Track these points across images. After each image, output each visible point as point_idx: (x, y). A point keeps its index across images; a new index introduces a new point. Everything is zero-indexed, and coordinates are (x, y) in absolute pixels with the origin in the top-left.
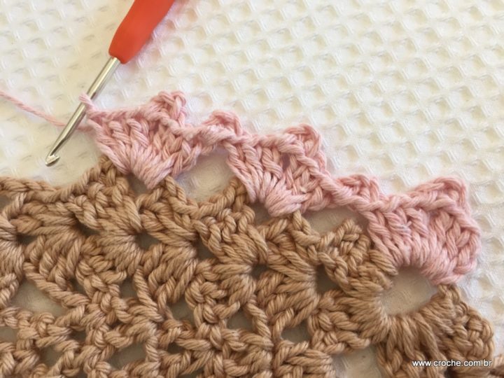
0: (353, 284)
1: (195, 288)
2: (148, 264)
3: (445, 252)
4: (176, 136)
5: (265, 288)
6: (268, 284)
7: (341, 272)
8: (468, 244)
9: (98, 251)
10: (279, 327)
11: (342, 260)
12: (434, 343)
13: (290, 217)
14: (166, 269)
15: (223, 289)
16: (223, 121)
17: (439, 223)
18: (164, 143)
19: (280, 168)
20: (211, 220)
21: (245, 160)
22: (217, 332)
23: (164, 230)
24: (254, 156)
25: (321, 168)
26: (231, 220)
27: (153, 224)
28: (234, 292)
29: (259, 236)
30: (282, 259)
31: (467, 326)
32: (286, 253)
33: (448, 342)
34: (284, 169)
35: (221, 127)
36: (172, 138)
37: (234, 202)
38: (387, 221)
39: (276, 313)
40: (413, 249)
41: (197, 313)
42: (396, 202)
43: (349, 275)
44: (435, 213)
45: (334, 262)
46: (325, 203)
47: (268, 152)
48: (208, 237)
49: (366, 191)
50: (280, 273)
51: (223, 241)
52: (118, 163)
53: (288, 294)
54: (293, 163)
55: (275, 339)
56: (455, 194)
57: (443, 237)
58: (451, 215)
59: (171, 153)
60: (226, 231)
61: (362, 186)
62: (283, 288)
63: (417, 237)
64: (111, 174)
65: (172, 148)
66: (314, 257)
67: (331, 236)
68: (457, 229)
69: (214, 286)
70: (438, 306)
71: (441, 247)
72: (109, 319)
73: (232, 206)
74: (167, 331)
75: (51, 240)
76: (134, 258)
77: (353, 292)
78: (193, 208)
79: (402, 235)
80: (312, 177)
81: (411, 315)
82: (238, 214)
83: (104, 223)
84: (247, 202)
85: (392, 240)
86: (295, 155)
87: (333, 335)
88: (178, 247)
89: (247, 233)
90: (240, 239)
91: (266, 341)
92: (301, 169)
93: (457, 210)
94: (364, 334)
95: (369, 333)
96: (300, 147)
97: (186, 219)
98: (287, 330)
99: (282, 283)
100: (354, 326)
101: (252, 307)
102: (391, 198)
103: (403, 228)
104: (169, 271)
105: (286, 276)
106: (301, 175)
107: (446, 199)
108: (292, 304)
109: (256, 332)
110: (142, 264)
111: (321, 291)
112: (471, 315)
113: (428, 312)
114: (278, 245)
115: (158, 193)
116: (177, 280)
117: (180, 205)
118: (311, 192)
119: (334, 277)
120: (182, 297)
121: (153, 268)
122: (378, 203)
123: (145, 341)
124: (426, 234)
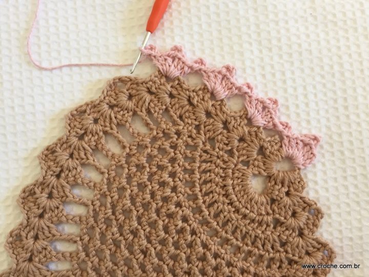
1: (220, 137)
2: (207, 123)
3: (303, 158)
4: (231, 84)
6: (242, 145)
7: (268, 150)
8: (311, 158)
9: (193, 112)
10: (240, 159)
11: (270, 147)
12: (286, 183)
13: (259, 128)
14: (212, 127)
15: (228, 141)
16: (249, 87)
17: (305, 148)
18: (226, 85)
19: (261, 110)
20: (232, 118)
21: (250, 103)
22: (221, 153)
23: (217, 115)
24: (254, 103)
25: (275, 116)
26: (239, 121)
27: (214, 112)
28: (231, 143)
29: (246, 129)
30: (250, 139)
31: (299, 182)
32: (252, 138)
33: (291, 184)
34: (263, 111)
35: (247, 88)
36: (230, 84)
37: (242, 116)
38: (289, 141)
39: (241, 155)
40: (293, 153)
41: (217, 145)
42: (295, 136)
43: (270, 152)
44: (305, 145)
46: (272, 127)
47: (259, 103)
48: (230, 123)
49: (287, 129)
51: (234, 126)
52: (209, 88)
53: (248, 151)
54: (267, 110)
55: (238, 162)
56: (316, 142)
57: (304, 153)
58: (311, 148)
59: (228, 89)
60: (236, 124)
61: (286, 127)
62: (247, 148)
63: (296, 150)
64: (206, 91)
65: (229, 88)
66: (261, 143)
67: (269, 139)
68: (310, 153)
69: (226, 139)
70: (292, 173)
71: (302, 156)
72: (189, 134)
73: (241, 117)
74: (205, 146)
75: (180, 101)
76: (204, 120)
78: (229, 112)
80: (271, 117)
81: (283, 172)
82: (241, 120)
83: (199, 105)
84: (246, 118)
85: (288, 148)
86: (268, 108)
87: (256, 168)
88: (218, 122)
89: (242, 127)
90: (240, 128)
91: (235, 162)
92: (269, 113)
93: (313, 147)
94: (266, 171)
95: (268, 172)
96: (271, 106)
97: (225, 115)
98: (242, 161)
99: (247, 147)
100: (264, 168)
101: (235, 150)
102: (294, 134)
104: (213, 129)
105: (249, 145)
106: (267, 115)
107: (312, 142)
108: (248, 154)
109: (233, 157)
110: (205, 122)
111: (258, 154)
112: (302, 180)
113: (289, 173)
114: (251, 135)
115: (219, 103)
116: (214, 132)
117: (224, 109)
118: (269, 122)
119: (265, 151)
120: (214, 138)
121: (208, 125)
122: (289, 134)
123: (198, 146)
124: (299, 150)
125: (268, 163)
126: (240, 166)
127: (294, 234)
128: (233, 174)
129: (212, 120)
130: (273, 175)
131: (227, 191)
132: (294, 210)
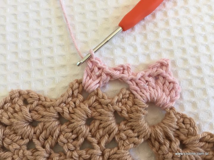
0: (131, 116)
1: (62, 138)
2: (38, 132)
3: (164, 94)
5: (93, 128)
6: (94, 126)
8: (173, 88)
9: (13, 132)
10: (103, 144)
14: (46, 132)
15: (75, 134)
17: (159, 82)
23: (43, 117)
28: (80, 134)
30: (98, 113)
31: (183, 123)
32: (99, 110)
38: (137, 84)
39: (101, 138)
40: (150, 94)
41: (65, 148)
43: (128, 113)
45: (120, 109)
48: (63, 113)
50: (98, 120)
51: (70, 113)
53: (104, 128)
55: (102, 150)
56: (164, 68)
57: (162, 87)
60: (71, 108)
62: (101, 126)
63: (152, 89)
66: (111, 108)
67: (117, 98)
68: (167, 83)
69: (71, 134)
70: (168, 118)
71: (162, 92)
76: (31, 132)
77: (132, 120)
79: (145, 89)
81: (159, 125)
82: (75, 99)
87: (127, 141)
89: (80, 107)
90: (77, 110)
91: (99, 152)
93: (165, 74)
94: (140, 137)
95: (143, 136)
97: (52, 108)
98: (107, 144)
99: (100, 124)
100: (136, 135)
103: (144, 86)
104: (48, 133)
105: (101, 120)
107: (160, 71)
108: (107, 132)
109: (93, 148)
110: (35, 133)
111: (118, 124)
112: (184, 117)
113: (165, 121)
114: (95, 108)
119: (122, 115)
120: (57, 143)
121: (41, 133)
122: (132, 76)
124: (155, 87)
125: (136, 126)
129: (41, 126)
130: (151, 135)
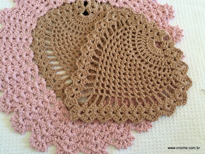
126: (151, 39)
127: (172, 60)
128: (148, 41)
129: (141, 25)
131: (147, 47)
132: (172, 52)
